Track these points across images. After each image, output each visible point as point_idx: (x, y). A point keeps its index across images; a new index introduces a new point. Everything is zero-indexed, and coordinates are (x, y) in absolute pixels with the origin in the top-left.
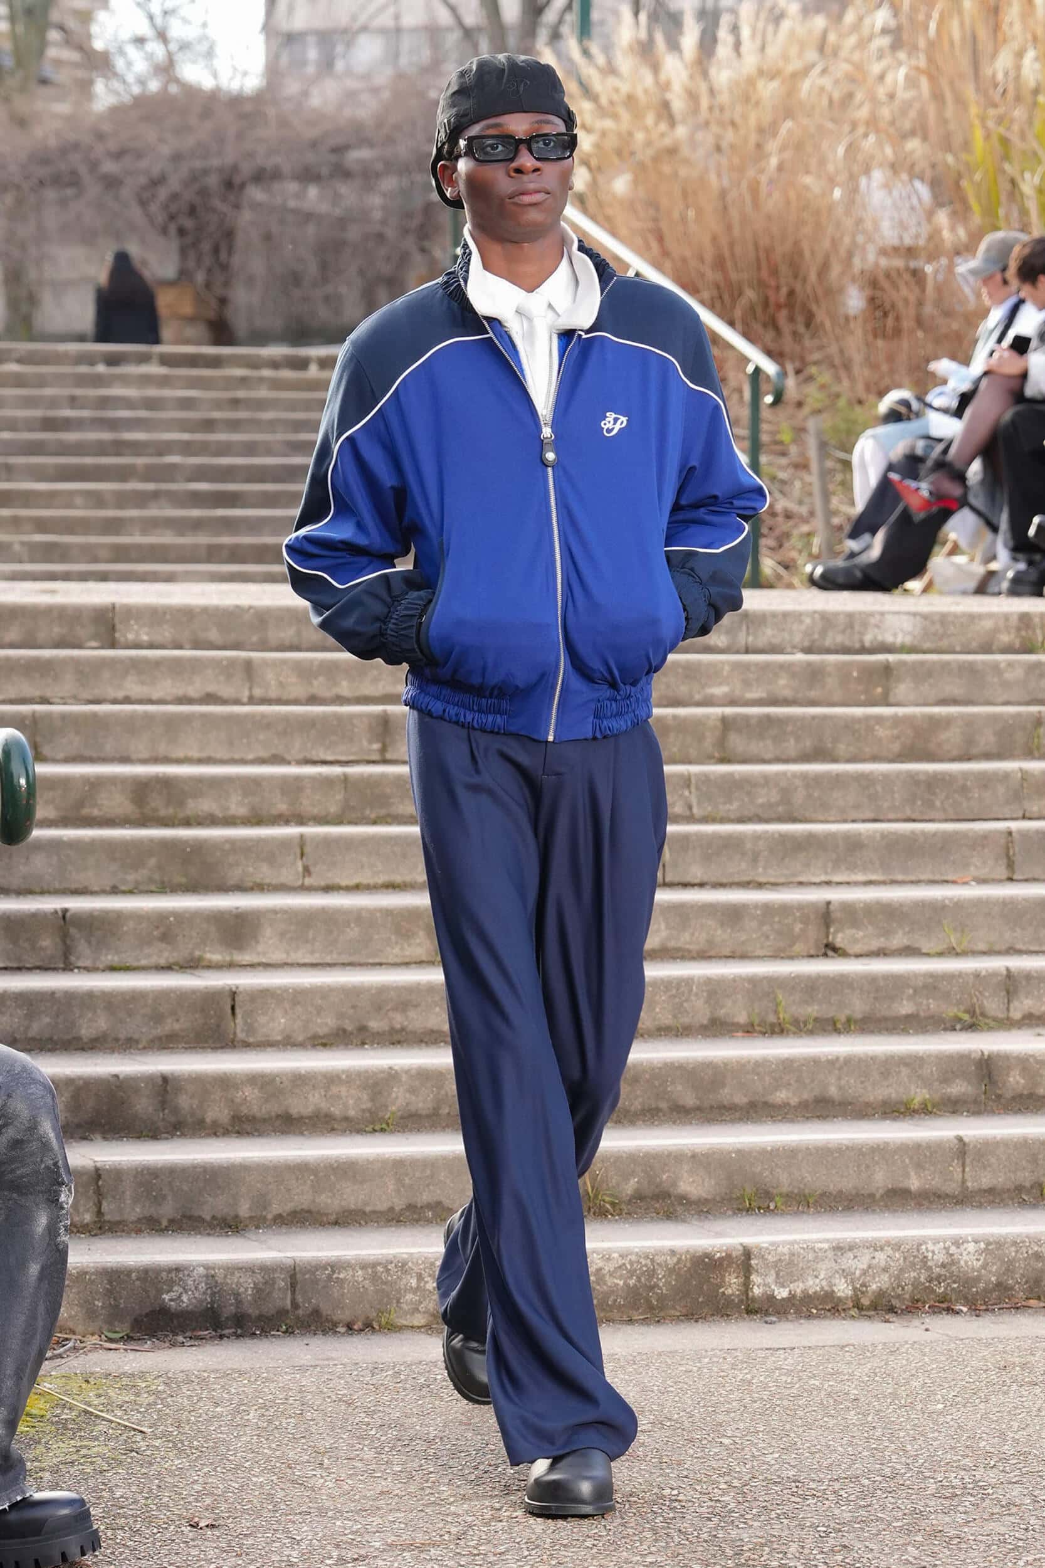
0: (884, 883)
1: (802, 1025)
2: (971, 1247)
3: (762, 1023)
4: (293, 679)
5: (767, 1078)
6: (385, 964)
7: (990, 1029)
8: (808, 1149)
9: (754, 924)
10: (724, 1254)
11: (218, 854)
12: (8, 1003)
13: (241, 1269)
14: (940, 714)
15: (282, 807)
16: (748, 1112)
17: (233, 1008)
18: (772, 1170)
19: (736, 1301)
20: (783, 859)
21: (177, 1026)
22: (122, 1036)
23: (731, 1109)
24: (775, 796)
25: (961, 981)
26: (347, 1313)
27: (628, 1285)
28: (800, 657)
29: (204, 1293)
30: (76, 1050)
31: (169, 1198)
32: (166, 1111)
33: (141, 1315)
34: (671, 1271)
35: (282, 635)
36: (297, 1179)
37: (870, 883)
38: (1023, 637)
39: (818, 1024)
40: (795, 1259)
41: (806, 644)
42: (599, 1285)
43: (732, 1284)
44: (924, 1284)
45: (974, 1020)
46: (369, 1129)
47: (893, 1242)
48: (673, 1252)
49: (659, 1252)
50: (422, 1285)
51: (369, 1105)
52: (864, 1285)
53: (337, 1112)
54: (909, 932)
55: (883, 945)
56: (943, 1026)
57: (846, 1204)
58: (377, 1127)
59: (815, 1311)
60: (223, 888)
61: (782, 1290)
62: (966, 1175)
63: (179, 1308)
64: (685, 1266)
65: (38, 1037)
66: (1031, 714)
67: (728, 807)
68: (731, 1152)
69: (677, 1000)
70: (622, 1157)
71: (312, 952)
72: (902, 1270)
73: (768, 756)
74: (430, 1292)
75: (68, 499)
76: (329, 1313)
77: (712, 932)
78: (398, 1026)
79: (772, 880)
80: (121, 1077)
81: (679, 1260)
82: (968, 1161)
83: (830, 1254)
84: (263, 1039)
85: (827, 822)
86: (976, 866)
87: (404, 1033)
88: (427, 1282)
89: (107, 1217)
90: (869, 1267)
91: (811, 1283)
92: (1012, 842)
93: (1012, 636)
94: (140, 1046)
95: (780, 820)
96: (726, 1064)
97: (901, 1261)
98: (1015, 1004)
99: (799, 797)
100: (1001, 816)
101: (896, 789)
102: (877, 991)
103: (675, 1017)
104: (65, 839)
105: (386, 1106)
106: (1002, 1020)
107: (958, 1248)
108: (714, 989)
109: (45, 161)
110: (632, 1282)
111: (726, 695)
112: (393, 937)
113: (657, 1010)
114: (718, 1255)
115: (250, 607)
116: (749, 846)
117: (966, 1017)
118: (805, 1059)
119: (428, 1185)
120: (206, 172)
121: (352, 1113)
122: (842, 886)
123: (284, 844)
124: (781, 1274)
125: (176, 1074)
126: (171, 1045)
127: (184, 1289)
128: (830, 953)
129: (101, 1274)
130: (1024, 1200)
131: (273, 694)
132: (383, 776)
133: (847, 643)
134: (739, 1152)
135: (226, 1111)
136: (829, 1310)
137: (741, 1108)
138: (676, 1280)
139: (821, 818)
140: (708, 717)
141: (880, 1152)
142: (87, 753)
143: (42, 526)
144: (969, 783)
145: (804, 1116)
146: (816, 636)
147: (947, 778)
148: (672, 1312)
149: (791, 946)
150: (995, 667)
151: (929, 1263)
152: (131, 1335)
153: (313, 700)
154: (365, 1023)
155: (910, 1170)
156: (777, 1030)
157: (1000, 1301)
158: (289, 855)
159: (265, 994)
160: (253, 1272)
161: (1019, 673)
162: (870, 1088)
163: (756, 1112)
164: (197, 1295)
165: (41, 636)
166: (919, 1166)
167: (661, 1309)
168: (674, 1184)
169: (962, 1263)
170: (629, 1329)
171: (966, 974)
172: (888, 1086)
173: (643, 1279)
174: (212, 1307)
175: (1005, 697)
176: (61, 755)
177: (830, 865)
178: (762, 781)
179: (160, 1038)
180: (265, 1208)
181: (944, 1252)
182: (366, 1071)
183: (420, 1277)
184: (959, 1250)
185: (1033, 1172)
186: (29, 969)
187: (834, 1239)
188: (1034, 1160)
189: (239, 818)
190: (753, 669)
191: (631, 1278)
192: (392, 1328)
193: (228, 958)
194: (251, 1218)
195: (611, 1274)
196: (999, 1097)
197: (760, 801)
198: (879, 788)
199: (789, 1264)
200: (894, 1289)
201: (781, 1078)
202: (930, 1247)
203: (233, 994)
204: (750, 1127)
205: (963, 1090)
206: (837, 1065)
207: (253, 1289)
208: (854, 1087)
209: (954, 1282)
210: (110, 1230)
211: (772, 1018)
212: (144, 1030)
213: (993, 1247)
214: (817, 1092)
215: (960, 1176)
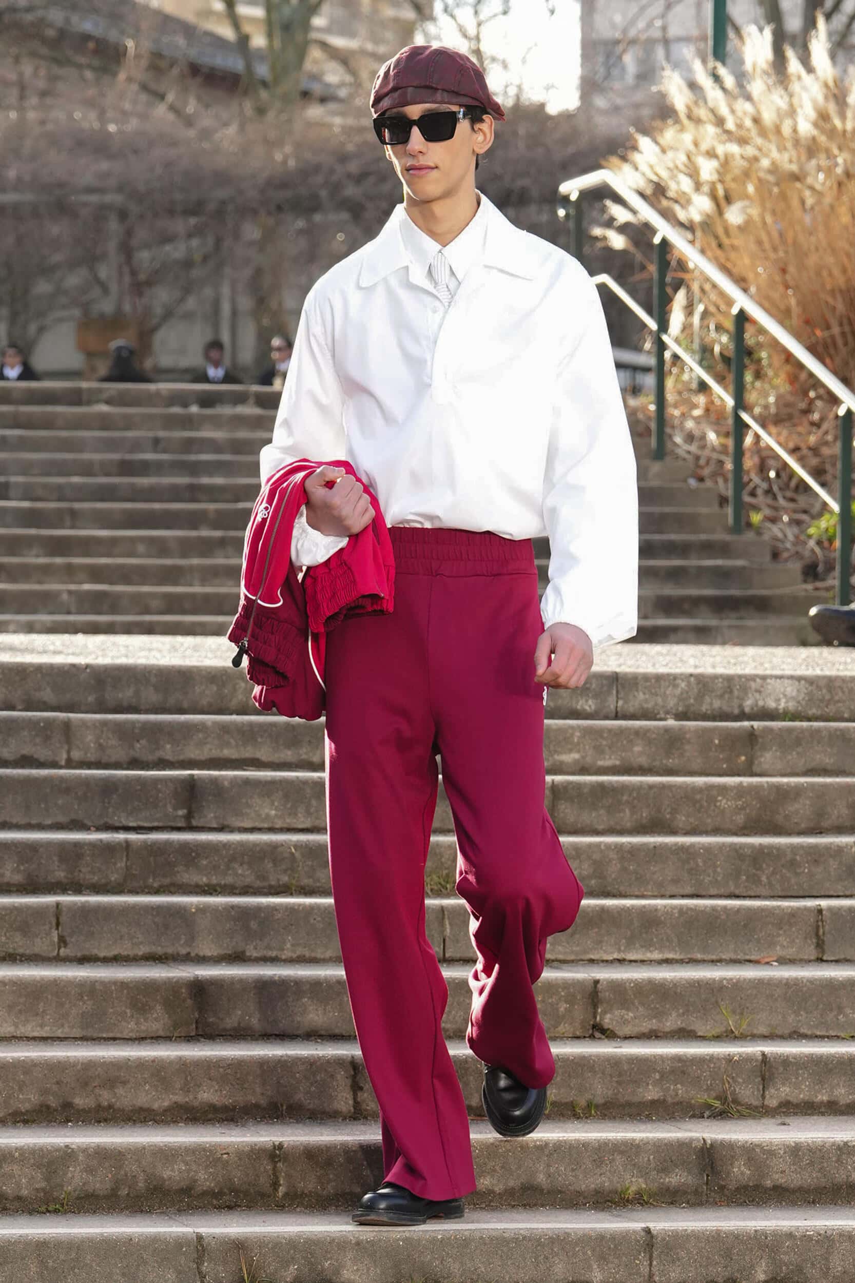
0: (681, 962)
4: (113, 742)
6: (120, 1039)
7: (742, 1116)
14: (788, 784)
15: (60, 874)
18: (443, 1260)
25: (711, 1066)
28: (671, 722)
35: (120, 695)
37: (667, 961)
39: (556, 1109)
41: (680, 709)
45: (725, 1107)
46: (43, 1209)
51: (43, 1184)
53: (9, 1191)
55: (654, 1028)
56: (689, 1113)
58: (51, 1208)
62: (652, 1269)
70: (281, 1243)
71: (42, 1026)
78: (105, 1104)
79: (561, 957)
82: (655, 1254)
85: (643, 897)
86: (783, 947)
87: (111, 1111)
92: (822, 921)
98: (772, 1091)
99: (613, 870)
100: (832, 893)
101: (718, 862)
102: (620, 1075)
105: (62, 1186)
106: (756, 1107)
111: (576, 762)
112: (128, 1011)
115: (87, 666)
117: (717, 1104)
119: (73, 1268)
121: (24, 1192)
122: (634, 964)
123: (39, 912)
128: (597, 1034)
131: (92, 757)
132: (168, 843)
133: (726, 708)
139: (636, 893)
141: (559, 1242)
144: (798, 858)
145: (509, 1205)
146: (692, 701)
147: (774, 852)
149: (555, 1027)
153: (135, 763)
154: (69, 1100)
155: (592, 1262)
158: (44, 924)
162: (581, 1177)
166: (602, 1258)
168: (337, 1272)
172: (600, 1175)
177: (623, 942)
182: (41, 1150)
185: (726, 1267)
188: (728, 1254)
189: (14, 885)
196: (722, 1188)
198: (700, 861)
205: (682, 1181)
206: (547, 1152)
208: (564, 1175)
214: (523, 1179)
215: (647, 1269)
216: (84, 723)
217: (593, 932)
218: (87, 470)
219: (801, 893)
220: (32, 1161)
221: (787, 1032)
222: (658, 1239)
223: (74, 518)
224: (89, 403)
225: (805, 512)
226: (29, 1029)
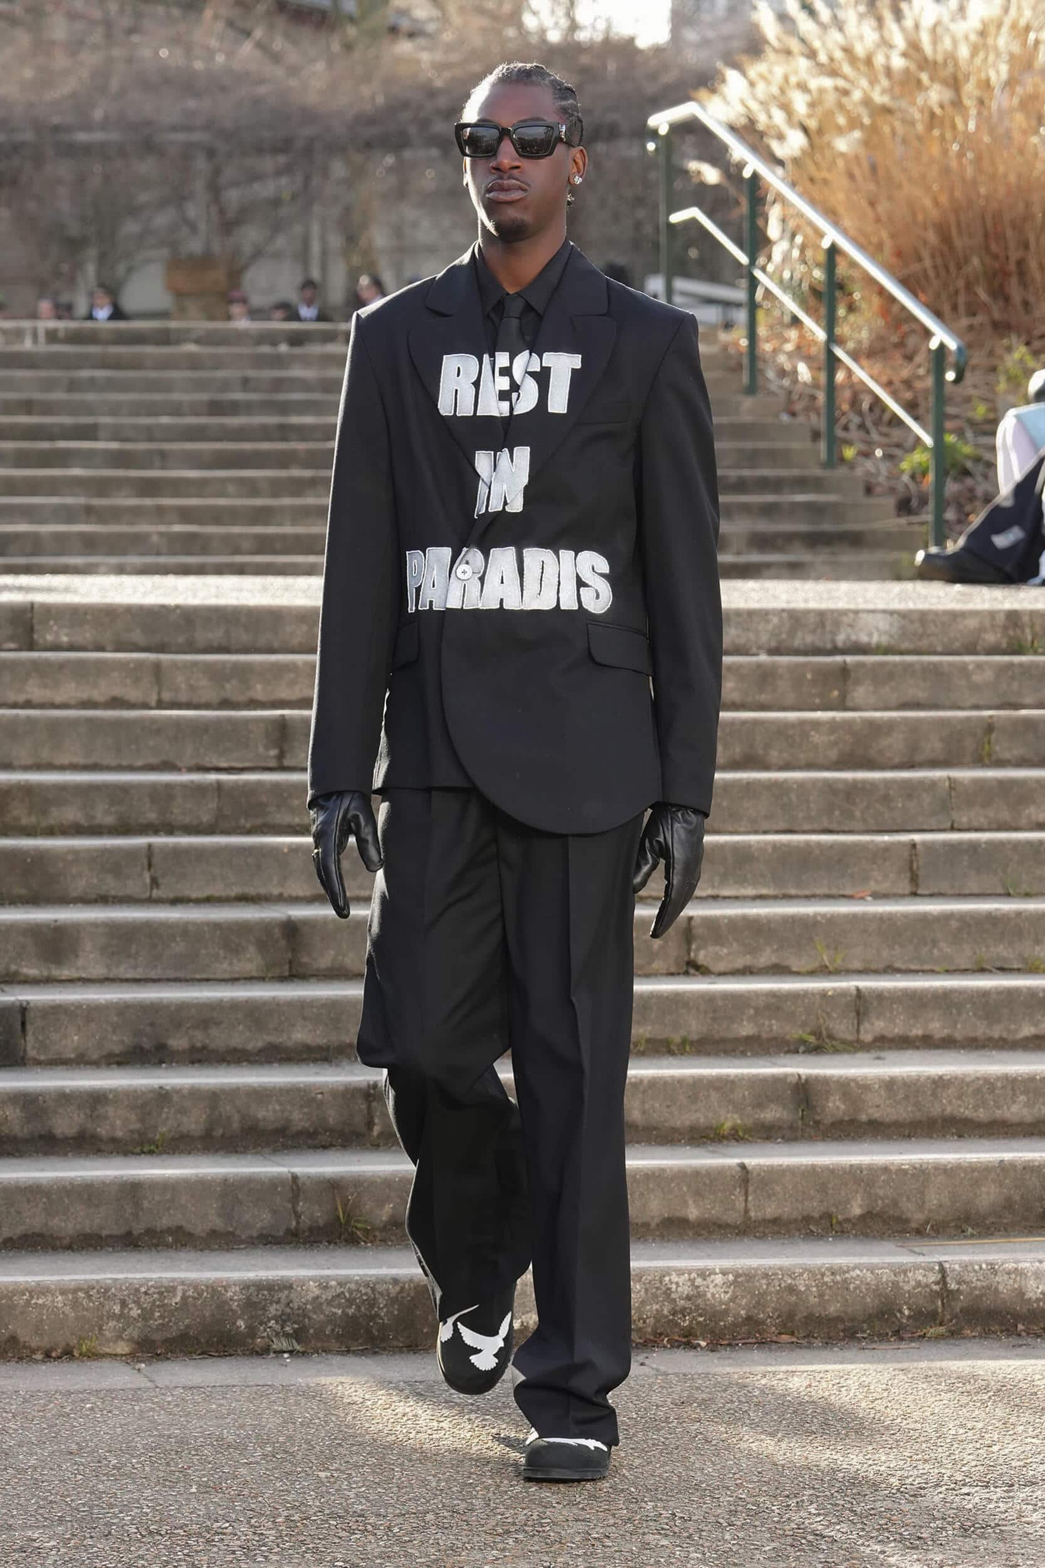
0: (775, 897)
2: (719, 1279)
4: (204, 682)
6: (213, 980)
7: (836, 1051)
11: (61, 865)
14: (881, 718)
15: (152, 816)
17: (23, 1024)
25: (806, 1001)
26: (46, 1339)
27: (347, 1315)
28: (763, 658)
34: (393, 1301)
35: (210, 636)
36: (28, 1201)
37: (761, 897)
38: (1010, 638)
39: (650, 1046)
41: (773, 644)
42: (315, 1313)
44: (667, 1316)
45: (821, 1042)
46: (138, 1150)
48: (395, 1281)
49: (381, 1280)
50: (126, 1311)
51: (138, 1126)
53: (103, 1132)
54: (777, 950)
55: (749, 963)
56: (785, 1048)
58: (145, 1149)
60: (65, 900)
62: (748, 1204)
64: (408, 1295)
66: (981, 719)
70: (376, 1182)
71: (135, 967)
72: (643, 1302)
74: (135, 1319)
75: (219, 488)
76: (27, 1339)
78: (199, 1045)
81: (402, 1289)
82: (751, 1189)
84: (55, 1057)
86: (877, 881)
87: (205, 1052)
88: (131, 1309)
92: (916, 855)
93: (999, 635)
97: (642, 1293)
98: (866, 1026)
100: (925, 827)
101: (811, 798)
102: (715, 1010)
105: (156, 1127)
106: (852, 1042)
107: (705, 1280)
110: (351, 1311)
112: (221, 952)
115: (177, 607)
117: (812, 1039)
119: (169, 1208)
121: (119, 1134)
123: (131, 854)
128: (692, 971)
130: (812, 1231)
131: (183, 698)
132: (259, 783)
133: (819, 644)
138: (398, 1310)
139: (730, 829)
141: (655, 1178)
143: (186, 515)
144: (891, 792)
146: (784, 636)
147: (868, 787)
148: (395, 1343)
149: (650, 963)
150: (963, 668)
151: (673, 1296)
153: (225, 704)
154: (163, 1041)
155: (687, 1198)
157: (749, 1335)
158: (137, 866)
159: (57, 1010)
161: (989, 675)
162: (676, 1113)
166: (698, 1194)
167: (383, 1339)
169: (709, 1295)
171: (813, 994)
172: (696, 1111)
173: (363, 1309)
175: (973, 701)
177: (717, 879)
181: (689, 1284)
182: (135, 1091)
183: (124, 1304)
184: (705, 1283)
185: (822, 1202)
191: (350, 1307)
192: (94, 1356)
193: (45, 973)
195: (329, 1303)
196: (817, 1123)
198: (793, 797)
202: (674, 1278)
203: (23, 1010)
205: (778, 1116)
206: (641, 1089)
208: (659, 1111)
209: (701, 1315)
213: (742, 1280)
215: (743, 1204)
216: (174, 665)
218: (176, 410)
219: (895, 828)
220: (126, 1103)
221: (881, 966)
222: (754, 1175)
223: (164, 460)
225: (899, 446)
226: (123, 971)
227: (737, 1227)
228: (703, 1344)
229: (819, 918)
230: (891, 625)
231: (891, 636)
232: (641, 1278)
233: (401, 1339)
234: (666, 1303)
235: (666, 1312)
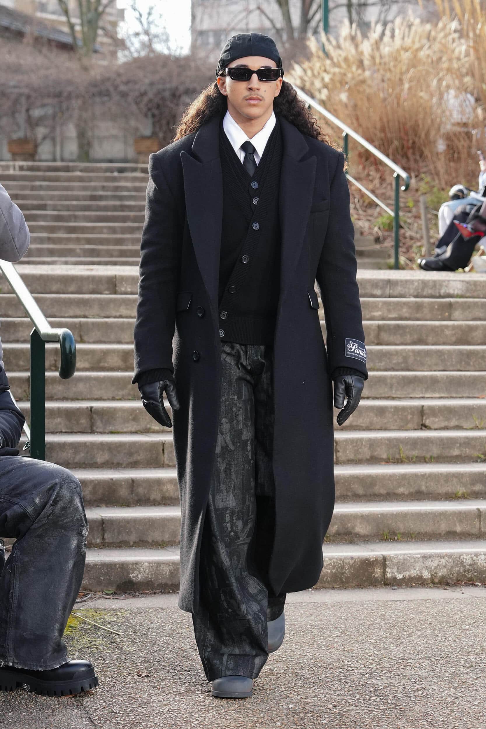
0: (447, 398)
1: (410, 459)
2: (483, 557)
3: (393, 458)
5: (395, 483)
8: (412, 513)
9: (390, 415)
10: (374, 559)
12: (66, 447)
13: (164, 564)
14: (473, 324)
16: (386, 497)
17: (163, 450)
18: (396, 523)
19: (380, 580)
20: (403, 387)
21: (139, 458)
22: (115, 462)
23: (378, 496)
24: (400, 360)
25: (480, 440)
27: (332, 572)
28: (413, 299)
29: (148, 574)
30: (95, 468)
31: (134, 533)
32: (133, 495)
33: (120, 584)
34: (351, 566)
37: (441, 398)
39: (417, 459)
40: (406, 562)
41: (415, 294)
43: (378, 572)
44: (462, 573)
47: (448, 555)
48: (352, 558)
49: (346, 558)
52: (435, 573)
54: (458, 419)
55: (446, 425)
56: (472, 460)
57: (429, 537)
59: (414, 584)
61: (400, 575)
62: (481, 525)
63: (137, 581)
64: (357, 564)
65: (79, 462)
67: (380, 364)
68: (378, 515)
69: (356, 448)
72: (452, 567)
73: (398, 342)
75: (100, 230)
77: (372, 419)
79: (399, 396)
80: (114, 479)
81: (355, 561)
82: (482, 519)
83: (421, 560)
85: (423, 371)
89: (107, 541)
90: (438, 565)
91: (412, 572)
94: (123, 466)
95: (402, 370)
96: (377, 476)
97: (452, 563)
99: (411, 360)
101: (453, 357)
102: (443, 445)
103: (355, 455)
104: (92, 376)
107: (477, 557)
108: (372, 443)
109: (95, 86)
110: (334, 571)
111: (380, 315)
113: (348, 452)
114: (372, 559)
116: (389, 381)
117: (482, 456)
118: (411, 474)
120: (164, 90)
122: (428, 399)
124: (399, 568)
125: (138, 479)
126: (136, 466)
127: (139, 572)
128: (423, 428)
129: (103, 565)
133: (433, 294)
134: (382, 514)
135: (159, 495)
136: (420, 584)
137: (383, 495)
138: (353, 570)
139: (421, 369)
140: (372, 325)
141: (443, 514)
142: (103, 339)
143: (89, 241)
145: (411, 499)
146: (420, 291)
147: (476, 352)
148: (352, 584)
149: (407, 425)
151: (464, 564)
152: (116, 592)
155: (456, 523)
156: (399, 461)
160: (169, 565)
162: (440, 487)
163: (390, 497)
164: (145, 575)
165: (85, 289)
166: (461, 521)
167: (347, 583)
168: (353, 528)
169: (479, 564)
170: (332, 591)
171: (483, 438)
172: (448, 486)
173: (339, 570)
174: (151, 580)
176: (91, 340)
177: (424, 389)
178: (395, 353)
179: (131, 463)
180: (175, 537)
181: (471, 559)
186: (76, 433)
187: (423, 553)
190: (392, 304)
191: (334, 569)
193: (161, 429)
194: (169, 541)
197: (394, 362)
198: (446, 356)
199: (403, 563)
200: (449, 575)
201: (401, 482)
202: (465, 557)
203: (163, 444)
204: (387, 504)
205: (480, 488)
206: (426, 477)
207: (169, 572)
208: (433, 487)
209: (475, 572)
210: (108, 546)
211: (397, 456)
212: (125, 459)
214: (416, 488)
215: (479, 526)
217: (412, 386)
218: (77, 198)
222: (484, 513)
223: (76, 218)
224: (73, 171)
225: (371, 216)
227: (476, 535)
228: (480, 584)
229: (475, 406)
230: (463, 286)
231: (463, 291)
232: (451, 557)
233: (354, 583)
234: (462, 567)
235: (461, 571)
